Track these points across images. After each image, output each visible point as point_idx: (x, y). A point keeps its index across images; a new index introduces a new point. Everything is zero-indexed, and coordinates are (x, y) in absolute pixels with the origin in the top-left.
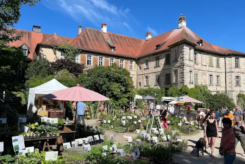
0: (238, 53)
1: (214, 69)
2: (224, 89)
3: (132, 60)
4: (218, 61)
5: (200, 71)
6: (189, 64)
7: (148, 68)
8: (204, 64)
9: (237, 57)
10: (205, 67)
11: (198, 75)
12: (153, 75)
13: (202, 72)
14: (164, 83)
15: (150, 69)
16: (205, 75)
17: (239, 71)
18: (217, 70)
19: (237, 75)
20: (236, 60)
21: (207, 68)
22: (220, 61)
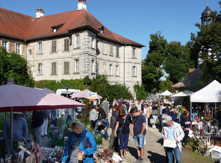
0: (136, 44)
1: (114, 59)
2: (122, 79)
3: (20, 42)
4: (118, 50)
5: (101, 60)
6: (91, 52)
7: (42, 54)
8: (105, 53)
9: (134, 47)
10: (106, 56)
11: (99, 65)
12: (48, 62)
13: (103, 62)
14: (62, 73)
15: (44, 54)
16: (106, 64)
17: (136, 62)
18: (116, 60)
19: (134, 66)
20: (133, 50)
21: (108, 58)
22: (119, 51)
